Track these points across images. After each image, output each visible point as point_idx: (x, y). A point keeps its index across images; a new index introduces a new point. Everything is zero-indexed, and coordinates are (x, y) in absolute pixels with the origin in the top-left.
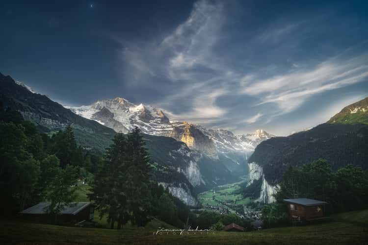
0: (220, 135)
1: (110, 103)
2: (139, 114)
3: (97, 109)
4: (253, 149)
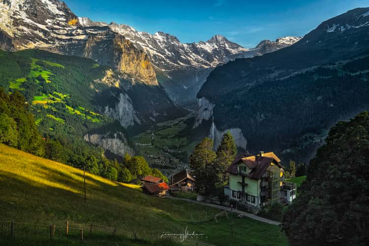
0: (160, 42)
2: (25, 9)
4: (206, 64)
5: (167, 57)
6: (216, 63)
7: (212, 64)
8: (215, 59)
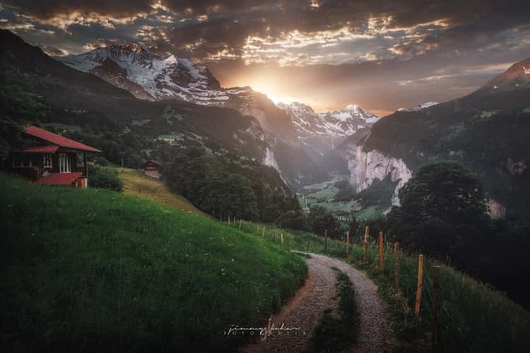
0: (295, 112)
1: (118, 51)
2: (169, 73)
3: (95, 60)
4: (341, 133)
5: (303, 125)
6: (351, 131)
7: (347, 133)
8: (349, 127)
